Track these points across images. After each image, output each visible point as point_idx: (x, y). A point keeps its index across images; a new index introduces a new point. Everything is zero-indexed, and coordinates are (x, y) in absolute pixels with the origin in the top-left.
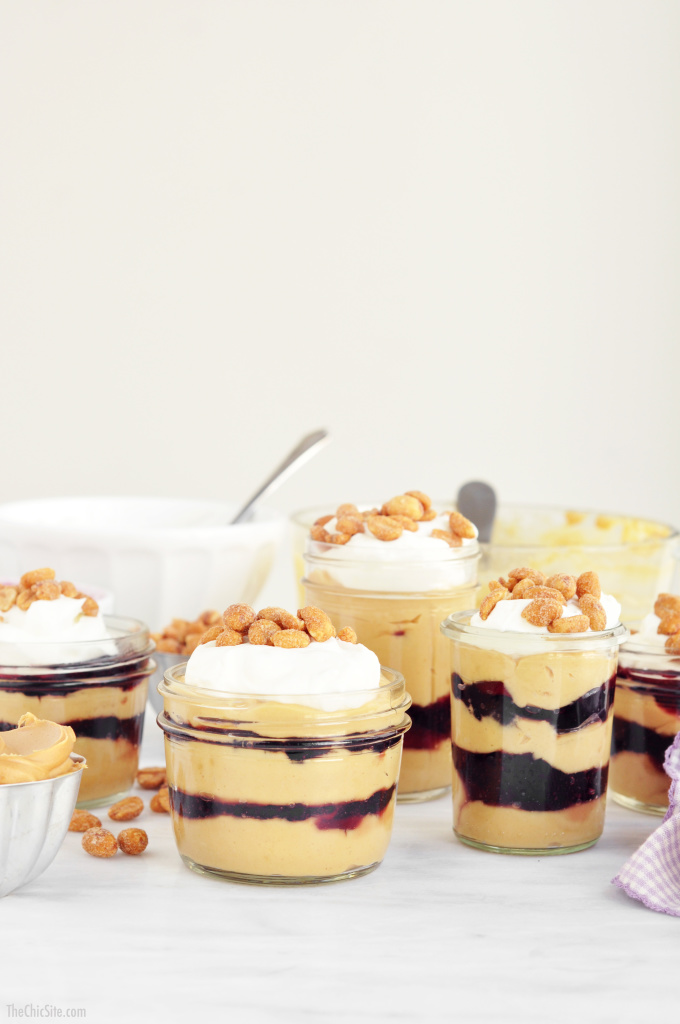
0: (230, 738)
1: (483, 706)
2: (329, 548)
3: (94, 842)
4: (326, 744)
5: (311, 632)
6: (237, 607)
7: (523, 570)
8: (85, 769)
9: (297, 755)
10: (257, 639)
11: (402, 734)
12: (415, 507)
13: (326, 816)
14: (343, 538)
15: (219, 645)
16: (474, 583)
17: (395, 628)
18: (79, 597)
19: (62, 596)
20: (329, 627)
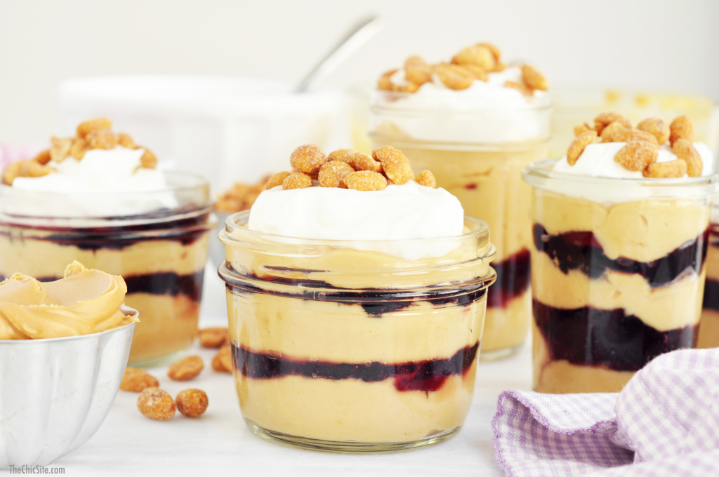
0: (300, 289)
1: (569, 258)
2: (394, 99)
3: (150, 403)
4: (408, 295)
5: (388, 174)
6: (305, 148)
7: (611, 114)
9: (373, 308)
10: (329, 181)
11: (486, 287)
12: (487, 58)
13: (405, 376)
14: (411, 86)
15: (286, 188)
16: (546, 137)
18: (137, 148)
19: (118, 147)
20: (407, 168)
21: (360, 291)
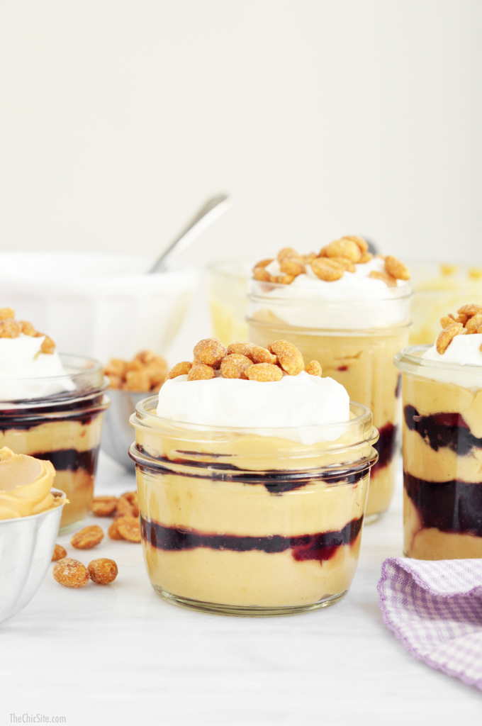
0: (209, 471)
1: (439, 437)
2: (272, 289)
3: (66, 573)
4: (306, 476)
5: (283, 366)
6: (208, 342)
7: (473, 306)
8: (66, 504)
9: (273, 488)
10: (231, 373)
11: (370, 468)
12: (354, 251)
13: (302, 547)
14: (288, 278)
15: (192, 379)
16: (407, 322)
17: (339, 364)
18: (37, 335)
19: (22, 335)
20: (300, 361)
21: (263, 473)
